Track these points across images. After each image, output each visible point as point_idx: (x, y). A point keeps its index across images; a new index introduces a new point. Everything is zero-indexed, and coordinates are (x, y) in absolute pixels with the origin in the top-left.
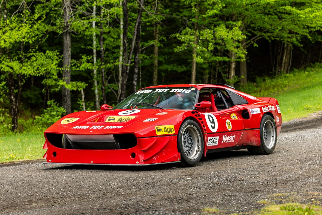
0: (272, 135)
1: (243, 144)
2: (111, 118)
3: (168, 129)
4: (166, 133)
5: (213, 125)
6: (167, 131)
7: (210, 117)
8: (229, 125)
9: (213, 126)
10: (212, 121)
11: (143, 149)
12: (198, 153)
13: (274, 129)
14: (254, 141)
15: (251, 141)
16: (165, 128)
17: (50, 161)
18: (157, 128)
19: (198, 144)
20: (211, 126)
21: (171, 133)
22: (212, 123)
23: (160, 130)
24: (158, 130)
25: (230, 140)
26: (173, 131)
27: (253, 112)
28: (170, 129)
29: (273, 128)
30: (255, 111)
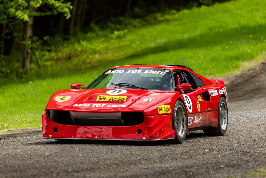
0: (224, 117)
1: (205, 125)
2: (101, 97)
3: (166, 108)
4: (165, 112)
5: (189, 106)
6: (166, 110)
8: (199, 106)
10: (188, 102)
11: (149, 127)
12: (184, 131)
13: (226, 112)
14: (214, 122)
15: (211, 123)
16: (164, 108)
17: (50, 136)
19: (183, 124)
21: (168, 112)
22: (189, 104)
23: (161, 109)
24: (160, 109)
25: (199, 120)
26: (169, 111)
28: (168, 109)
30: (214, 93)
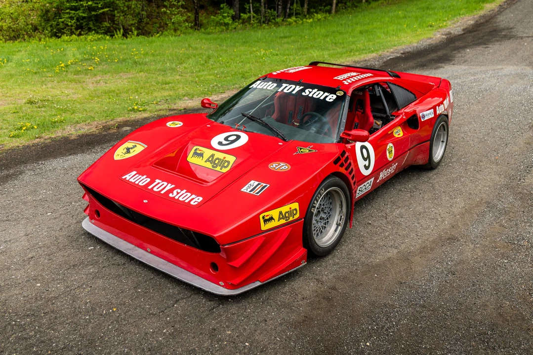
0: (442, 140)
1: (405, 167)
2: (198, 152)
3: (286, 213)
5: (367, 163)
6: (284, 217)
7: (364, 150)
8: (390, 152)
9: (367, 165)
10: (366, 156)
11: (230, 264)
12: (340, 227)
13: (446, 133)
14: (421, 160)
15: (416, 161)
16: (281, 213)
18: (263, 218)
19: (341, 212)
20: (365, 166)
21: (291, 219)
22: (365, 159)
24: (265, 221)
25: (389, 172)
26: (296, 214)
27: (424, 116)
28: (291, 213)
29: (445, 130)
30: (427, 115)
